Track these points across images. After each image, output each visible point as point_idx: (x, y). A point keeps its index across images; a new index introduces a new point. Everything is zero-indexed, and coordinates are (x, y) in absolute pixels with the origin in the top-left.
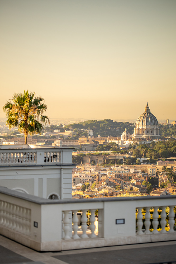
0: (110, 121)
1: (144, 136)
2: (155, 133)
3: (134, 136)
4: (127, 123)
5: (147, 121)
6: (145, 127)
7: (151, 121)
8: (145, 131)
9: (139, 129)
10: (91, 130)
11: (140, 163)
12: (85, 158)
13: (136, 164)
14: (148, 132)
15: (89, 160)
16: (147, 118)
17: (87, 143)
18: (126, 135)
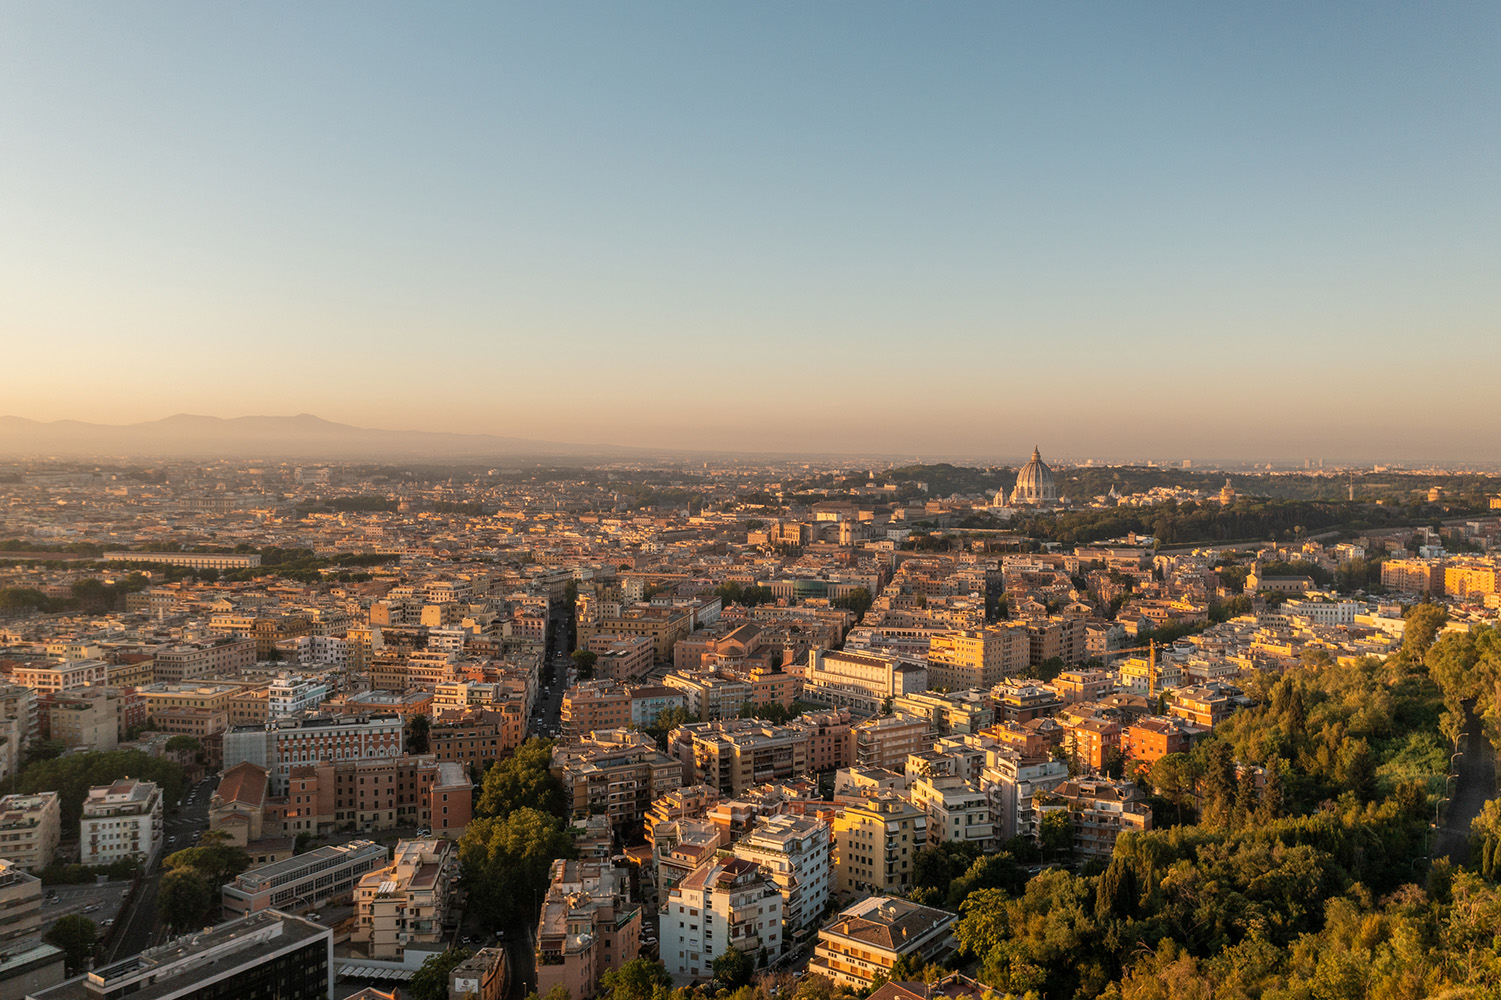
0: (947, 466)
1: (1031, 500)
2: (1050, 495)
3: (1014, 498)
4: (974, 468)
5: (1037, 476)
6: (1032, 485)
7: (1044, 476)
8: (1034, 492)
9: (1022, 488)
10: (925, 484)
11: (1045, 551)
12: (954, 542)
13: (1039, 553)
14: (1038, 493)
15: (961, 546)
16: (1037, 470)
17: (940, 512)
18: (1001, 498)
